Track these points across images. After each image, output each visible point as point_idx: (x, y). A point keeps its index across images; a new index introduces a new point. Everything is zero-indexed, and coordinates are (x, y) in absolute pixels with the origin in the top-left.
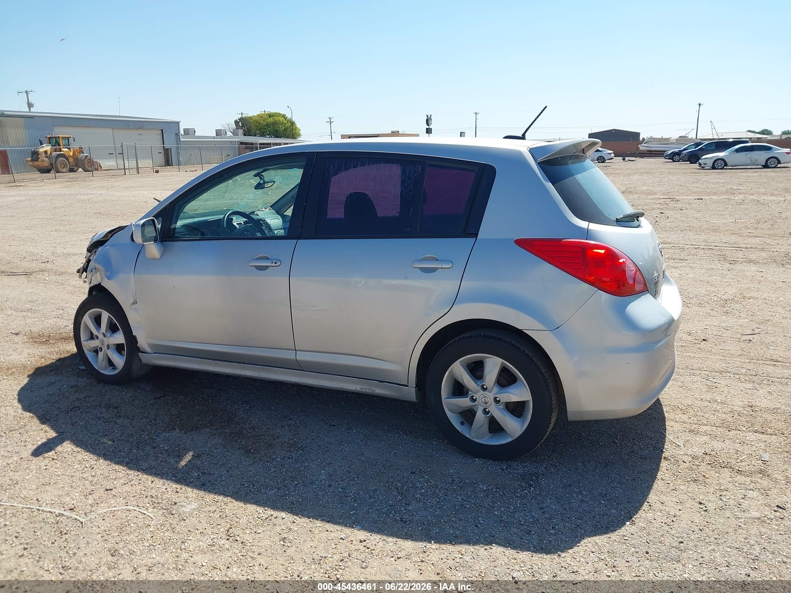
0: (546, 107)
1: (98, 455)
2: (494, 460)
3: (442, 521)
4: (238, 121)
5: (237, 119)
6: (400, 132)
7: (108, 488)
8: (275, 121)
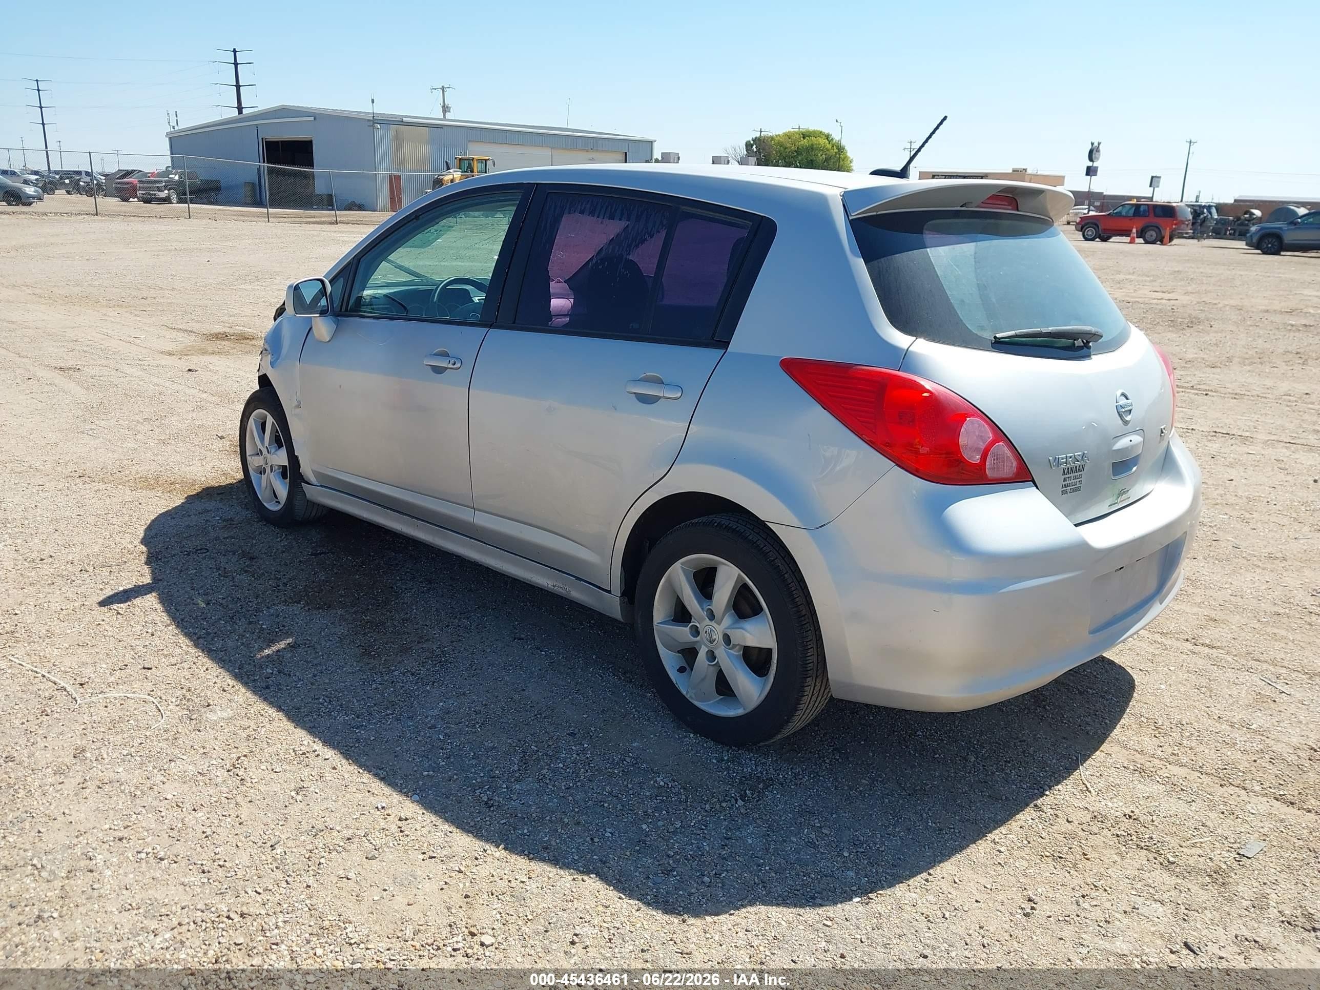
0: (945, 118)
1: (173, 618)
2: (717, 741)
3: (548, 818)
4: (752, 142)
5: (750, 139)
6: (1029, 172)
7: (146, 666)
8: (812, 145)
